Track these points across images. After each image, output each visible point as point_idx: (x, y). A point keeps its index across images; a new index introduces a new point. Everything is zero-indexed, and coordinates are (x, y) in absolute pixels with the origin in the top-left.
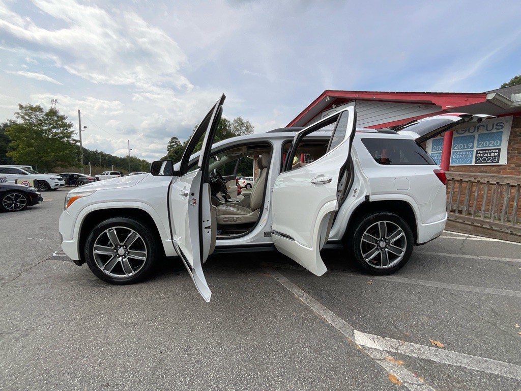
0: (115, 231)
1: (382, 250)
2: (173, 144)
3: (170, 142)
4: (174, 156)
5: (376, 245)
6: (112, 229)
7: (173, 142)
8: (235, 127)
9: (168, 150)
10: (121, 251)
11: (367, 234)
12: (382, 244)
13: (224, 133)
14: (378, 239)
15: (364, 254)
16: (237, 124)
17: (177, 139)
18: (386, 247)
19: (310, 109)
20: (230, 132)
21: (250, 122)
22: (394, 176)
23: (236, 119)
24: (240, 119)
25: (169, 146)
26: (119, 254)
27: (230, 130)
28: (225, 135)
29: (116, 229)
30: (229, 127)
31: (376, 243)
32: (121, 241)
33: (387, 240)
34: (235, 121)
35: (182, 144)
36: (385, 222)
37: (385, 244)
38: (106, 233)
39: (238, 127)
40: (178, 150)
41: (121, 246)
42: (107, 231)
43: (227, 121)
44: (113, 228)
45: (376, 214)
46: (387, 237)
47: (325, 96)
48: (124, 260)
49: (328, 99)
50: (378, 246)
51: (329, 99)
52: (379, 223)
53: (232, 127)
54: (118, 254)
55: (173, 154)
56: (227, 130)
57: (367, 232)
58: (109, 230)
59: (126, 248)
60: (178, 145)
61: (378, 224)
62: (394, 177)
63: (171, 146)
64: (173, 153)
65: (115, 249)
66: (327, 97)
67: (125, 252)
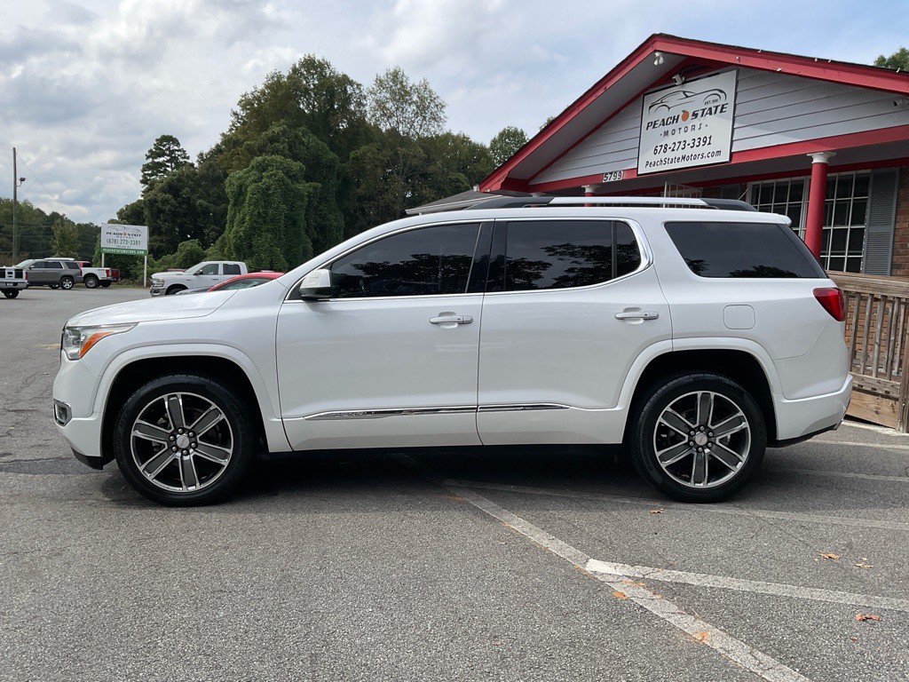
0: (180, 400)
1: (698, 452)
2: (161, 160)
3: (152, 155)
4: (165, 202)
5: (687, 436)
6: (175, 396)
7: (163, 155)
8: (381, 105)
9: (144, 181)
10: (183, 440)
11: (670, 410)
12: (701, 439)
13: (343, 126)
14: (693, 427)
15: (658, 450)
16: (385, 95)
17: (176, 142)
18: (706, 446)
19: (608, 86)
20: (362, 121)
21: (430, 87)
22: (724, 301)
23: (382, 75)
24: (395, 76)
25: (146, 167)
26: (179, 445)
27: (363, 115)
28: (345, 130)
29: (183, 396)
30: (360, 104)
31: (689, 434)
32: (189, 421)
33: (711, 431)
34: (380, 83)
35: (194, 160)
36: (713, 394)
37: (705, 440)
38: (163, 401)
39: (389, 105)
40: (179, 180)
41: (184, 430)
42: (165, 397)
43: (351, 83)
44: (179, 394)
45: (696, 376)
46: (713, 424)
47: (650, 50)
48: (186, 458)
49: (659, 60)
50: (689, 441)
51: (661, 60)
52: (699, 393)
53: (369, 104)
54: (176, 446)
55: (161, 196)
56: (354, 113)
57: (671, 407)
58: (169, 397)
59: (195, 436)
60: (178, 165)
61: (696, 395)
62: (723, 304)
63: (155, 168)
64: (163, 190)
65: (172, 434)
66: (657, 54)
67: (190, 444)
